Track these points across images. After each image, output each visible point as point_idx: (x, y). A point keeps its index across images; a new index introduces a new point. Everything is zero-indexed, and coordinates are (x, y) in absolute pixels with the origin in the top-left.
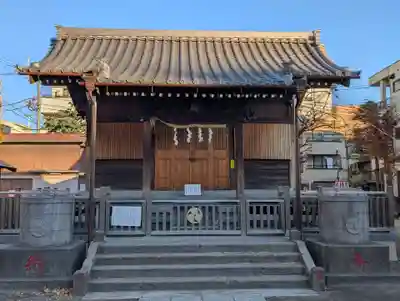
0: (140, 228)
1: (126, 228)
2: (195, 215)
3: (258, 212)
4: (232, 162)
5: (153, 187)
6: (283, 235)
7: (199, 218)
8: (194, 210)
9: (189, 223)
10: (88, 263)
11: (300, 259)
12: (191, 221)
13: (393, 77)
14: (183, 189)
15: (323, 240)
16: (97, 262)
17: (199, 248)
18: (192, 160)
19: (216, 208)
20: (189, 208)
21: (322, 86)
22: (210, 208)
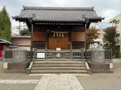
0: (44, 58)
1: (41, 58)
2: (58, 55)
3: (75, 55)
4: (69, 42)
5: (48, 49)
6: (82, 61)
7: (60, 56)
8: (58, 54)
9: (57, 57)
10: (30, 67)
11: (86, 66)
12: (58, 57)
13: (115, 20)
14: (56, 49)
15: (92, 62)
16: (32, 67)
17: (60, 63)
18: (59, 42)
19: (64, 54)
20: (57, 54)
21: (94, 22)
22: (63, 54)
